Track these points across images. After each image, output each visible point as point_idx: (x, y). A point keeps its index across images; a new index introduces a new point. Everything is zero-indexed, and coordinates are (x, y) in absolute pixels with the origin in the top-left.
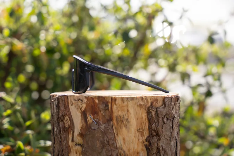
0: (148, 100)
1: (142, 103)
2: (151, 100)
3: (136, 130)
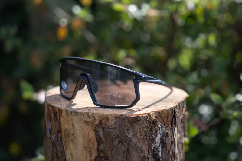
0: (95, 117)
1: (89, 120)
2: (99, 117)
3: (83, 147)
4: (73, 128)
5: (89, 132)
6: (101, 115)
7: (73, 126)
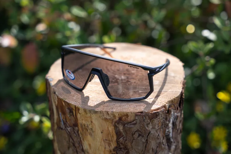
0: (115, 115)
1: (108, 117)
2: (119, 115)
3: (102, 139)
4: (91, 124)
5: (108, 128)
6: (121, 113)
7: (92, 122)
